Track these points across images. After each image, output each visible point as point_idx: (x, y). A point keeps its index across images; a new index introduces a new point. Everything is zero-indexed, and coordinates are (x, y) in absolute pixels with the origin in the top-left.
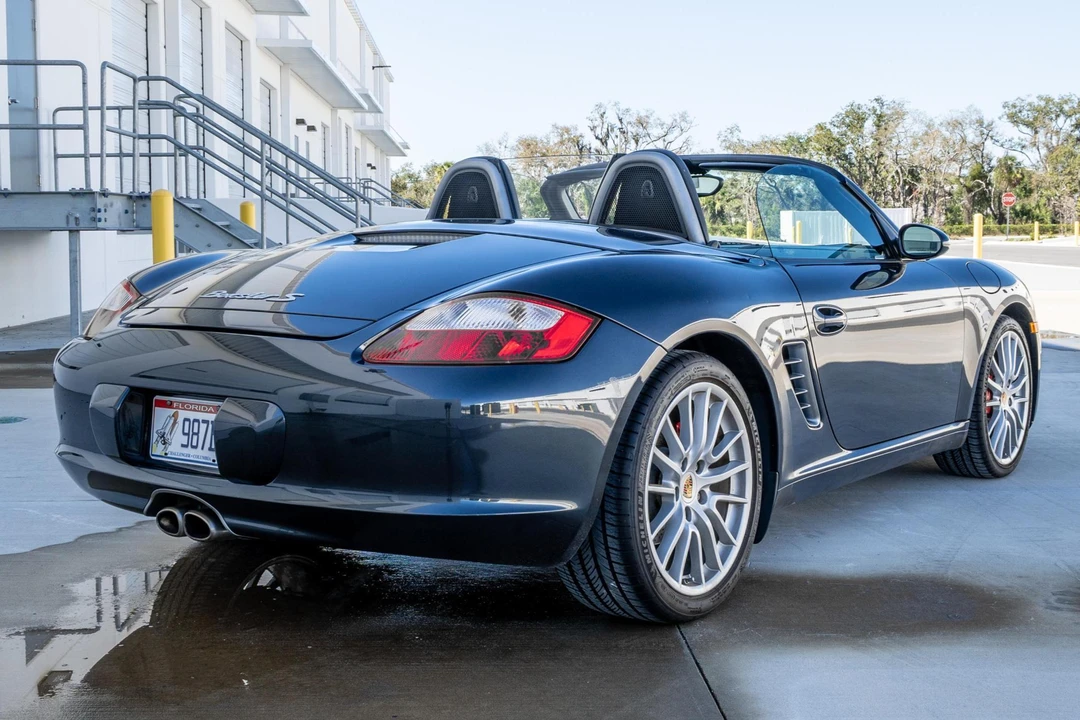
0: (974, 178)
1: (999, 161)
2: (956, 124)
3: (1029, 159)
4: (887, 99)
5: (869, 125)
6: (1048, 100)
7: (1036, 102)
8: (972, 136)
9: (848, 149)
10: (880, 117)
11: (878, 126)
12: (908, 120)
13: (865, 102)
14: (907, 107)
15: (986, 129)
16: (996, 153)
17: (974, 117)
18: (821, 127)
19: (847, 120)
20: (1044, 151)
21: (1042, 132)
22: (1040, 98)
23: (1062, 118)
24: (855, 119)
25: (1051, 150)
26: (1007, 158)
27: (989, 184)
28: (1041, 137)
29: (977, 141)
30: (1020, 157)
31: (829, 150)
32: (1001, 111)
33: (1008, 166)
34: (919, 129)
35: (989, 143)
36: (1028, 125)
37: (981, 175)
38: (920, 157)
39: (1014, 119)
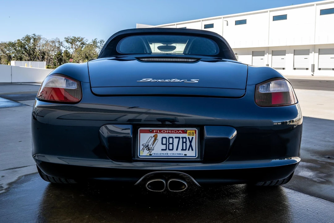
0: (59, 55)
1: (64, 51)
2: (53, 42)
3: (71, 51)
4: (37, 34)
5: (32, 41)
6: (75, 38)
7: (72, 38)
8: (57, 45)
9: (26, 46)
10: (35, 39)
11: (34, 41)
12: (42, 40)
13: (31, 34)
14: (41, 37)
15: (61, 44)
16: (63, 49)
17: (58, 40)
18: (19, 40)
19: (26, 39)
20: (74, 49)
21: (74, 45)
22: (73, 37)
23: (78, 42)
24: (28, 39)
25: (76, 49)
26: (66, 51)
27: (62, 57)
28: (74, 46)
29: (59, 46)
30: (69, 51)
31: (21, 47)
32: (64, 39)
33: (66, 53)
34: (44, 42)
35: (61, 47)
36: (71, 43)
37: (60, 54)
38: (45, 49)
39: (67, 41)
